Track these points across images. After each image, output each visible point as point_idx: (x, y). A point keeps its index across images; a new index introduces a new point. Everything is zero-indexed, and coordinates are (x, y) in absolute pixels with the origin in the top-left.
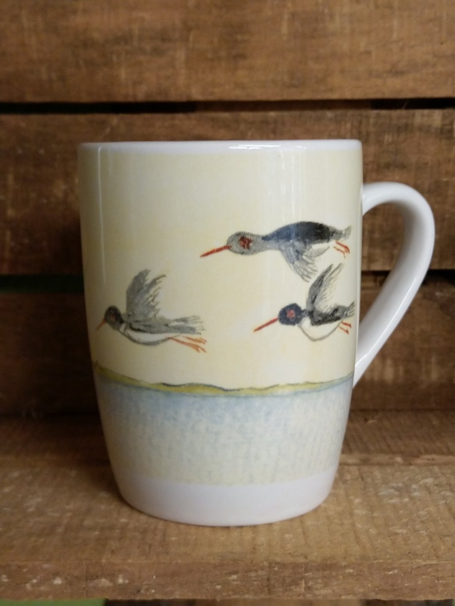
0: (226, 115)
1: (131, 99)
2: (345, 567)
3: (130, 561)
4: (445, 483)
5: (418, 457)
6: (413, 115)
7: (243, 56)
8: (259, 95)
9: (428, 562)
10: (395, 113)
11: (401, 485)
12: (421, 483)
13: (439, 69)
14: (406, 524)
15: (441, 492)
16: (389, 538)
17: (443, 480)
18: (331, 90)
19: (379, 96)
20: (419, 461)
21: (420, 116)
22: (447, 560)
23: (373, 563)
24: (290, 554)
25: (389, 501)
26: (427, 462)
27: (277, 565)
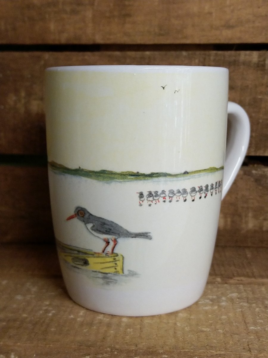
0: (118, 53)
1: (57, 42)
2: (162, 354)
3: (19, 344)
4: (245, 296)
5: (231, 278)
6: (239, 55)
7: (129, 15)
8: (139, 40)
9: (218, 353)
10: (227, 53)
11: (215, 297)
12: (228, 296)
13: (257, 24)
14: (211, 325)
15: (240, 303)
16: (197, 334)
17: (244, 295)
18: (186, 37)
19: (217, 42)
20: (232, 281)
21: (244, 55)
22: (231, 352)
23: (181, 352)
24: (126, 343)
25: (204, 308)
26: (237, 282)
27: (116, 351)
